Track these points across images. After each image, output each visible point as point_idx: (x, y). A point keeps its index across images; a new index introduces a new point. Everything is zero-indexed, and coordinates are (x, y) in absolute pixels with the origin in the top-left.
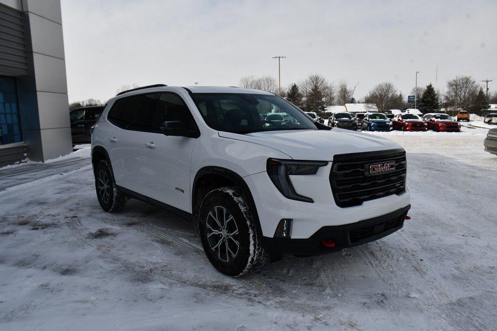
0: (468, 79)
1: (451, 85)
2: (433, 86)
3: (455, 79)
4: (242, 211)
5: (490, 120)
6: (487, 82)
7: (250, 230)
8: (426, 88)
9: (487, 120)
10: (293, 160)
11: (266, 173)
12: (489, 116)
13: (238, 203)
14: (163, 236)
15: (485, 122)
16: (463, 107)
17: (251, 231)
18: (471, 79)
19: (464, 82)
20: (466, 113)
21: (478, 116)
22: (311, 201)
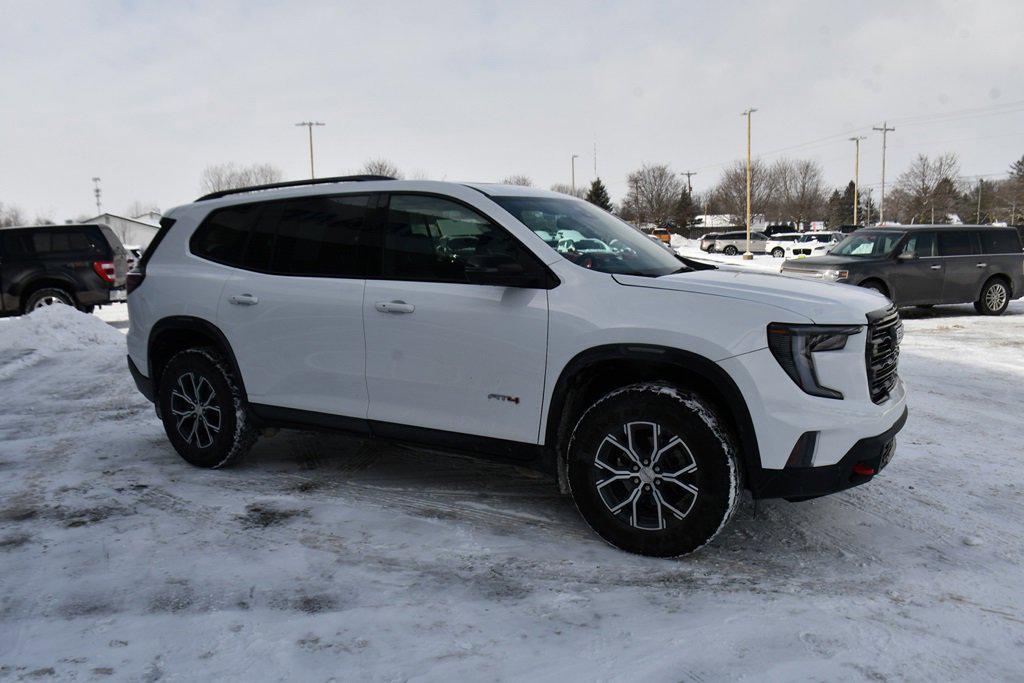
0: (664, 170)
1: (634, 181)
2: (603, 183)
3: (641, 170)
4: (710, 425)
5: (712, 246)
6: (689, 175)
7: (730, 460)
8: (590, 187)
9: (706, 244)
10: (815, 325)
11: (768, 349)
12: (707, 238)
13: (697, 412)
14: (422, 504)
15: (702, 248)
16: (656, 222)
17: (731, 462)
18: (668, 170)
19: (656, 175)
20: (665, 233)
21: (684, 238)
22: (839, 396)
